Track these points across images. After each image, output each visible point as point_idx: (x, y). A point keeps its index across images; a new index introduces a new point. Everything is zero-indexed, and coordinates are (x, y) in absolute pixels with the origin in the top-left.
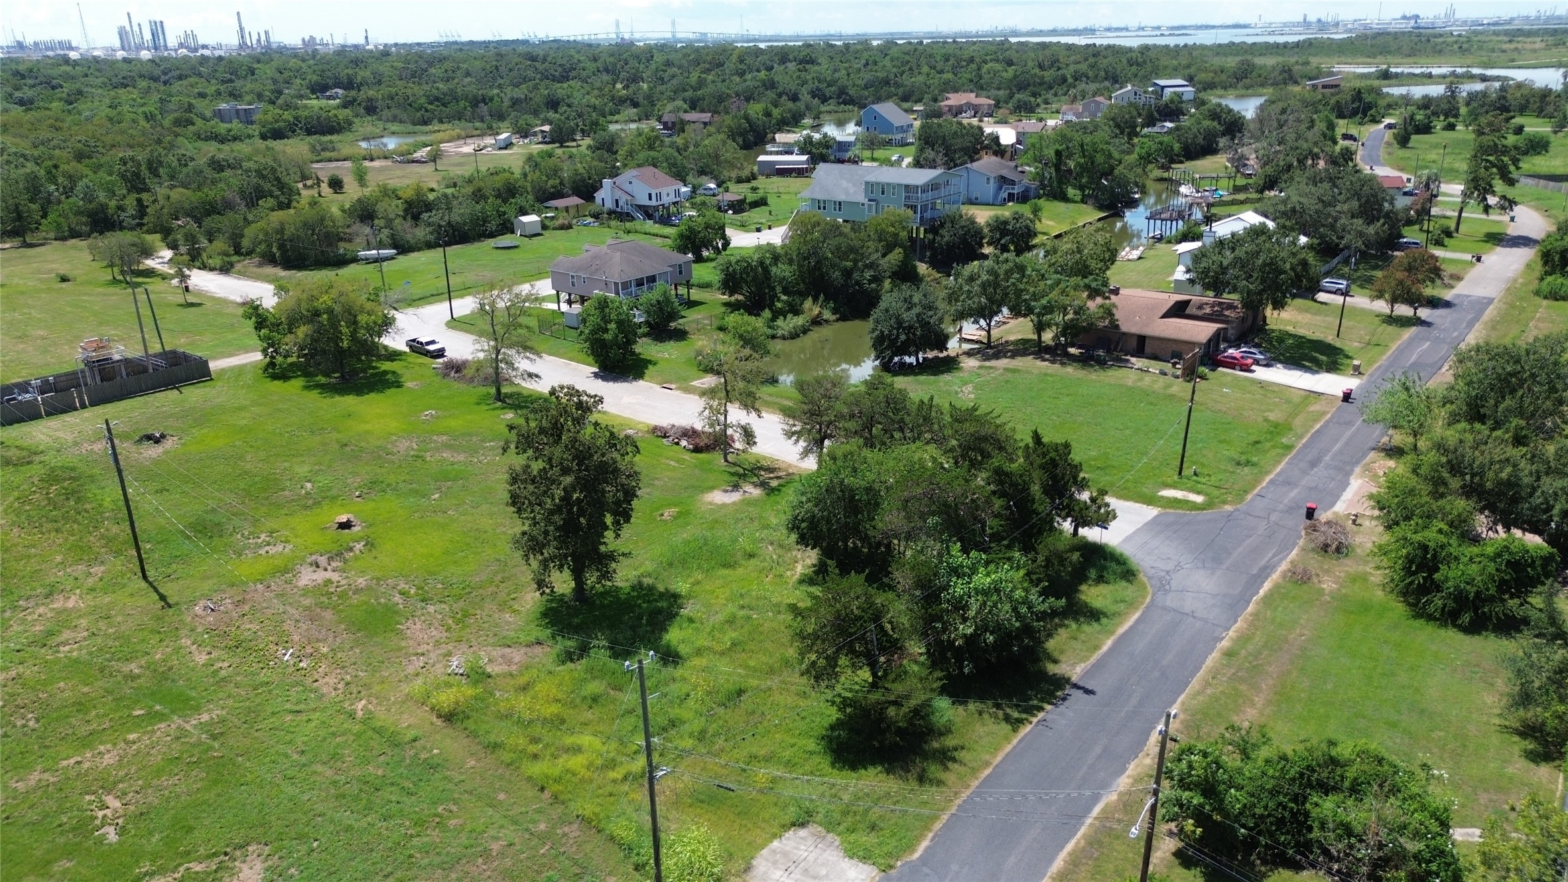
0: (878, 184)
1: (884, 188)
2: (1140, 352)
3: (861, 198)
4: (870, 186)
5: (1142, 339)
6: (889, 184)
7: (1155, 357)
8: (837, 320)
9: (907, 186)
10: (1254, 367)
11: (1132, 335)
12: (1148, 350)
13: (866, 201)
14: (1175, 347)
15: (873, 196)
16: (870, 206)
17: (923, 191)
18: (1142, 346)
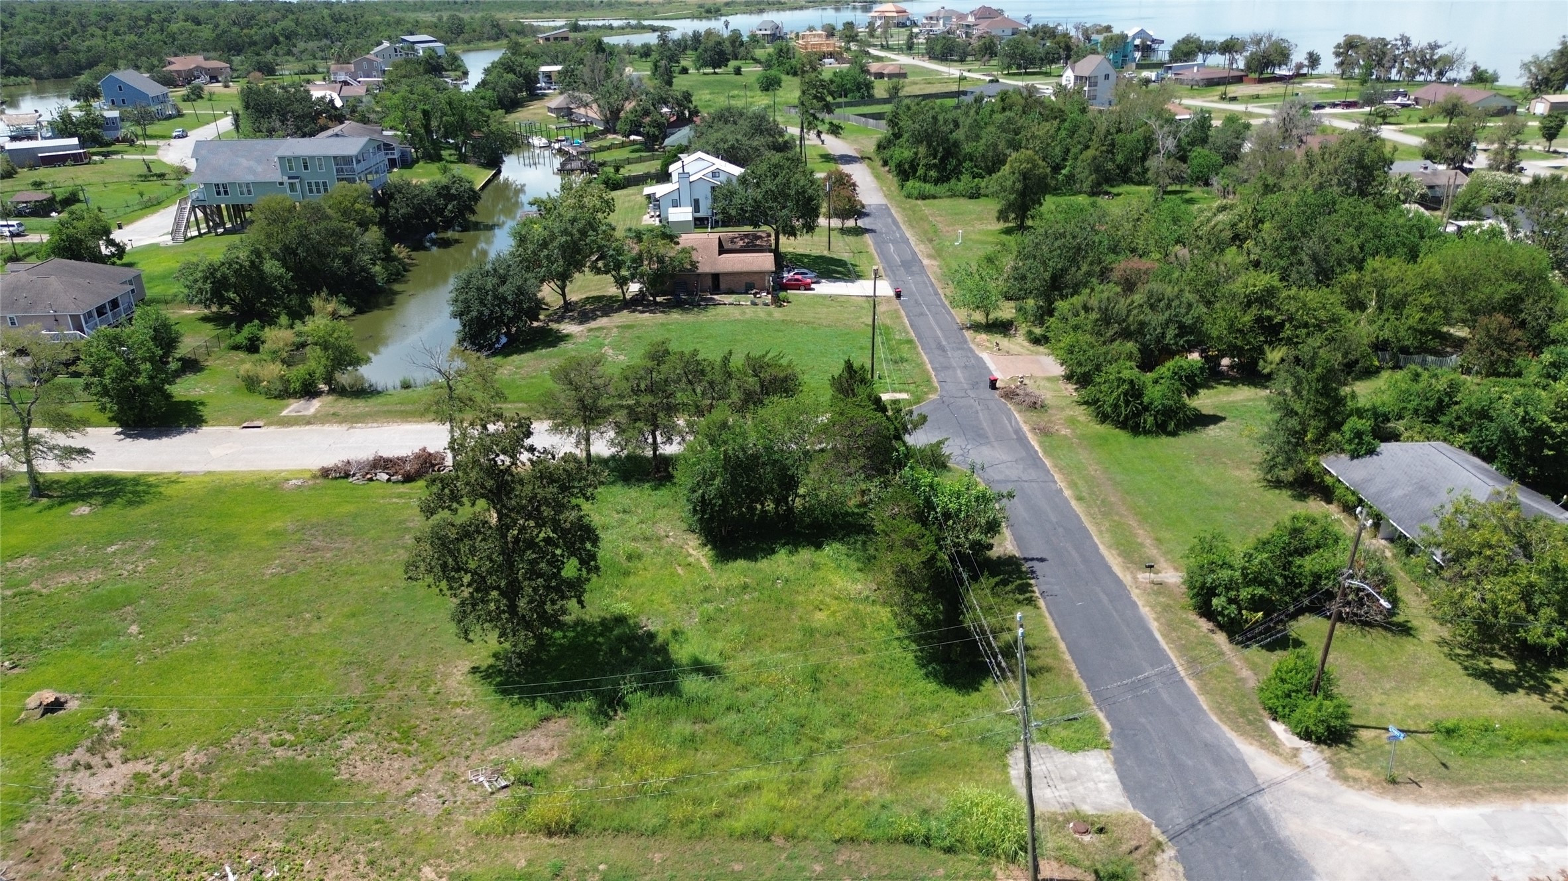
0: (297, 158)
1: (306, 163)
2: (716, 289)
3: (276, 176)
4: (286, 162)
5: (716, 277)
6: (312, 158)
7: (731, 292)
8: (354, 314)
9: (335, 158)
10: (813, 286)
11: (707, 274)
12: (723, 286)
13: (285, 179)
14: (748, 279)
15: (293, 173)
16: (292, 185)
17: (358, 162)
18: (717, 283)
